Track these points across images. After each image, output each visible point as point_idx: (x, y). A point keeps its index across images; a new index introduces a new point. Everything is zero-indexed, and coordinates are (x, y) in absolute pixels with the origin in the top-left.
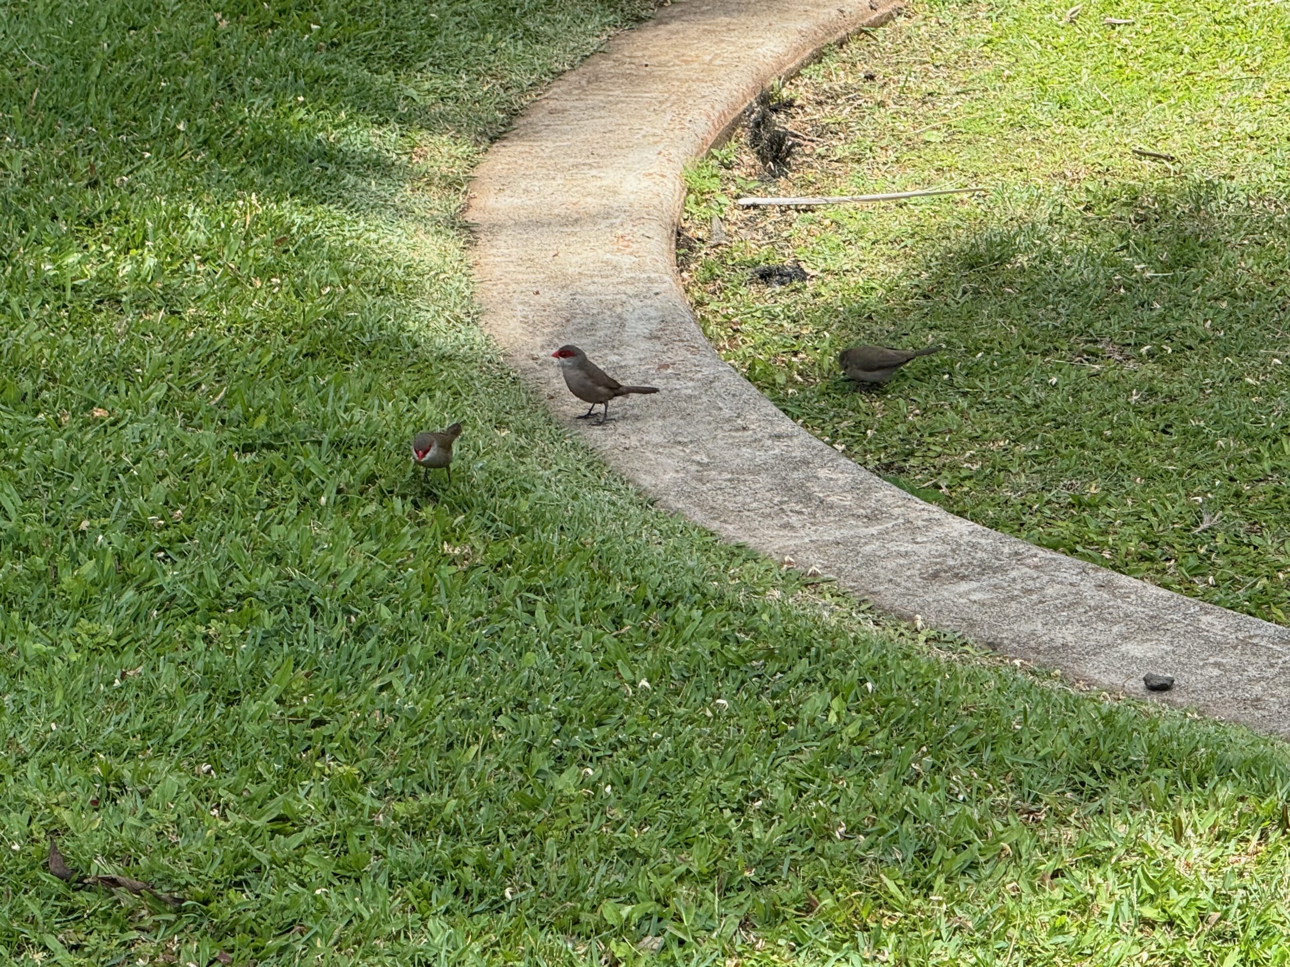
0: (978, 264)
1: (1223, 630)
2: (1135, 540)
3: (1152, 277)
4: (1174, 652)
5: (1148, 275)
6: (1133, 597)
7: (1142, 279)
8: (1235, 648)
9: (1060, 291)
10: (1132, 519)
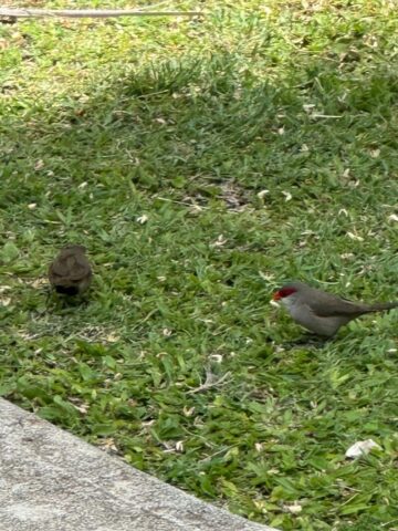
0: (146, 91)
1: (133, 498)
2: (124, 396)
3: (319, 119)
4: (64, 517)
5: (315, 115)
6: (57, 454)
7: (307, 119)
8: (133, 519)
9: (215, 126)
10: (135, 373)
